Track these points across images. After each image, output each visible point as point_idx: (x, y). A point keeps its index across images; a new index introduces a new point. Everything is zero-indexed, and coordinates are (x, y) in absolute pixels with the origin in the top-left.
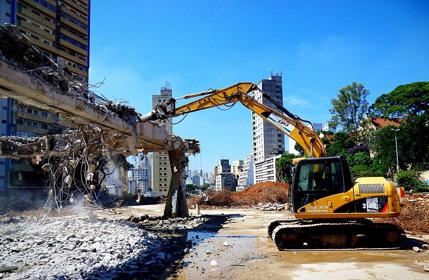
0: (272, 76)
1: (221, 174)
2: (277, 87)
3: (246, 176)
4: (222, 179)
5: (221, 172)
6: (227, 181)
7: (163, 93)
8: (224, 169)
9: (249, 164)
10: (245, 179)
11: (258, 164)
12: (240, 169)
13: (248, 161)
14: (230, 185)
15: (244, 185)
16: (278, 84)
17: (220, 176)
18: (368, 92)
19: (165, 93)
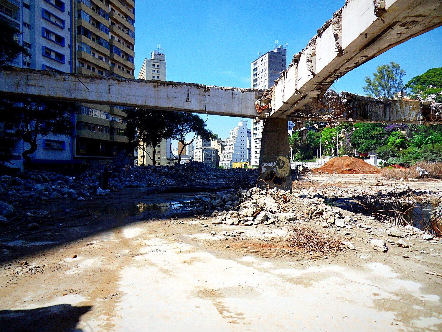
0: (277, 48)
1: (201, 148)
2: (283, 60)
3: (232, 151)
4: (203, 153)
5: (201, 146)
6: (208, 156)
7: (156, 57)
8: (205, 143)
9: (235, 138)
10: (231, 154)
11: (256, 139)
12: (220, 144)
13: (234, 135)
14: (210, 159)
15: (228, 160)
16: (283, 57)
17: (201, 150)
18: (405, 72)
19: (158, 57)
